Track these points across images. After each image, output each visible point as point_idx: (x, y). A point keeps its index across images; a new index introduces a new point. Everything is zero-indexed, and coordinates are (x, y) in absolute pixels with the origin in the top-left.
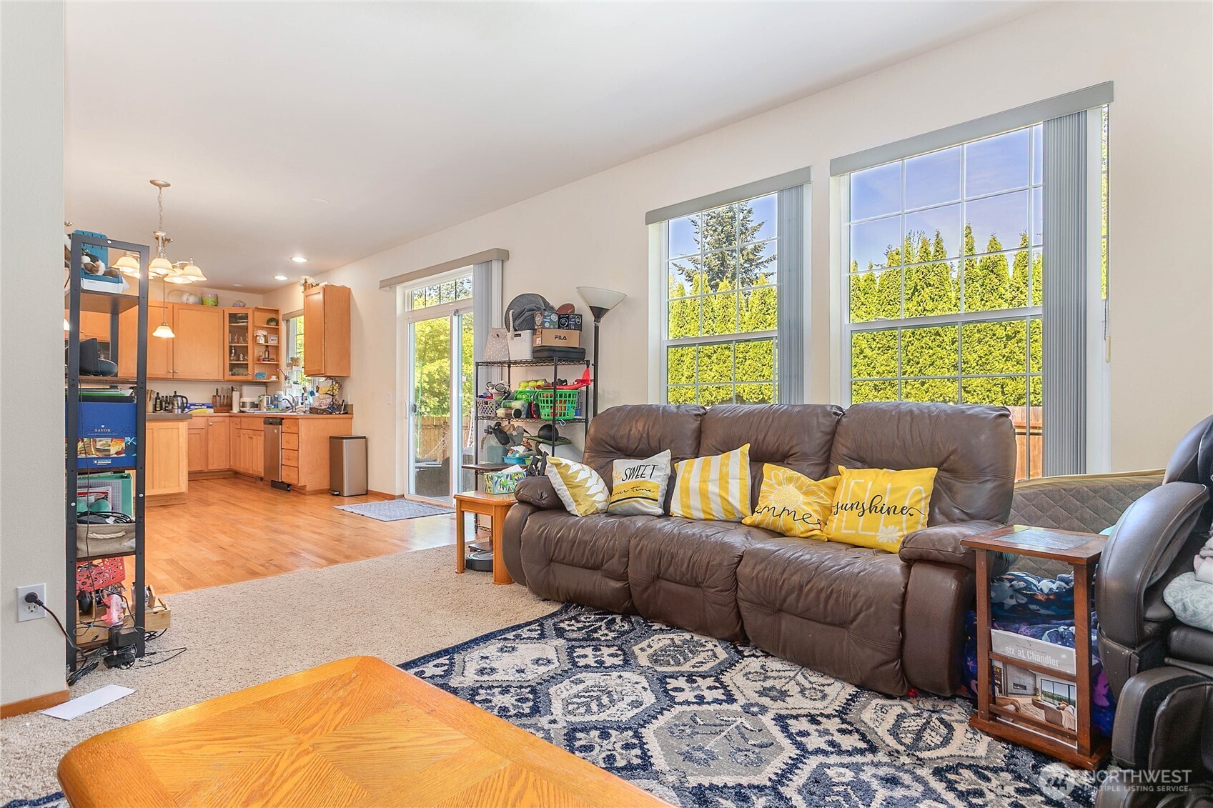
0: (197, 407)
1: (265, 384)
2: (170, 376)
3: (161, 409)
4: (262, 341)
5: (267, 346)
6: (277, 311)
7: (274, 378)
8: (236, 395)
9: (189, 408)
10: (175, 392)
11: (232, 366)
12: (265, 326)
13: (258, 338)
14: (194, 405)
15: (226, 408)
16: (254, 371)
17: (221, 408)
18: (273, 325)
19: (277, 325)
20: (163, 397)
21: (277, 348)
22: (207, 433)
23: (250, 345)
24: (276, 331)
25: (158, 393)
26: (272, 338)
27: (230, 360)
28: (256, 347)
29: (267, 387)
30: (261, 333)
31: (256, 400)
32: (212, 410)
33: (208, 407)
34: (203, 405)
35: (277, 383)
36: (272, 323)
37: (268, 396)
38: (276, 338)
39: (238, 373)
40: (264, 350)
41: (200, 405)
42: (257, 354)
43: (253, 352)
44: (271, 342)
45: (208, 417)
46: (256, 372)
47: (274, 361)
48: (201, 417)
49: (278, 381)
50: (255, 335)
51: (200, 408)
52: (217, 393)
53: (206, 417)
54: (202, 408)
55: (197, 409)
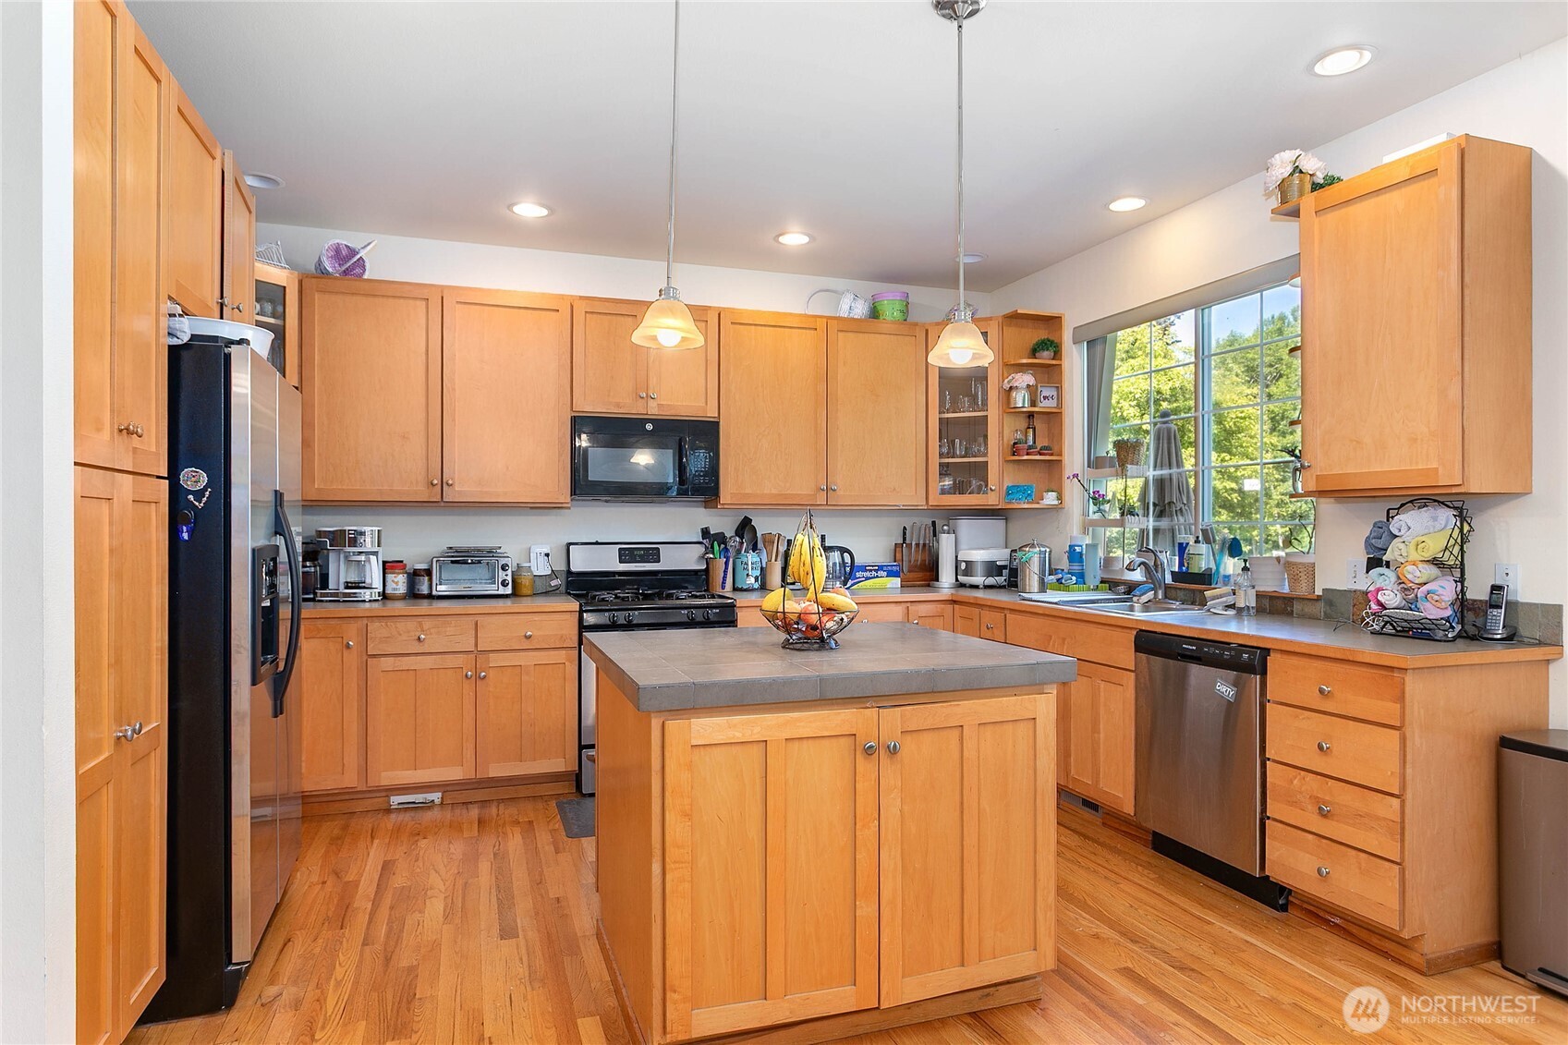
0: (868, 574)
2: (822, 499)
4: (1021, 399)
5: (1034, 416)
6: (1053, 322)
7: (1050, 499)
8: (946, 543)
9: (854, 577)
11: (947, 471)
12: (1025, 361)
13: (1014, 393)
14: (863, 568)
16: (1000, 477)
18: (1045, 357)
19: (1058, 355)
21: (1054, 417)
23: (993, 413)
24: (1051, 373)
26: (1045, 393)
27: (941, 456)
28: (1008, 419)
30: (1018, 379)
31: (1000, 555)
32: (897, 581)
33: (891, 574)
34: (881, 568)
35: (1058, 511)
36: (1046, 354)
37: (1043, 549)
38: (1055, 394)
39: (959, 488)
40: (1022, 423)
41: (875, 570)
42: (1010, 437)
43: (1001, 434)
44: (1045, 405)
45: (909, 604)
46: (1008, 483)
47: (1052, 455)
48: (893, 605)
49: (1060, 506)
50: (1007, 386)
51: (874, 577)
52: (904, 539)
53: (905, 605)
54: (877, 577)
55: (867, 579)
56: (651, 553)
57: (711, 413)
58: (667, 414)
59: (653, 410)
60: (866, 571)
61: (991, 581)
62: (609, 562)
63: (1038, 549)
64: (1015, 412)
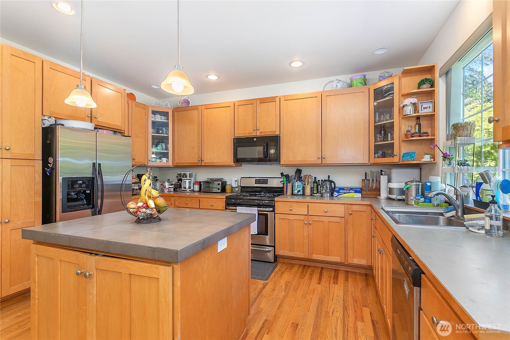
1: (418, 166)
2: (319, 162)
3: (318, 192)
4: (409, 110)
5: (418, 118)
6: (431, 69)
7: (427, 158)
8: (384, 179)
9: (338, 192)
10: (329, 177)
11: (377, 148)
12: (415, 91)
13: (405, 108)
14: (343, 189)
15: (375, 193)
16: (401, 149)
17: (369, 193)
18: (426, 88)
19: (432, 86)
20: (319, 181)
21: (431, 117)
22: (346, 223)
23: (396, 119)
24: (430, 95)
25: (315, 178)
26: (424, 106)
27: (376, 141)
28: (403, 121)
29: (421, 169)
30: (408, 101)
31: (402, 185)
32: (359, 195)
33: (356, 192)
34: (351, 189)
35: (432, 165)
36: (425, 86)
37: (418, 183)
38: (431, 105)
39: (384, 155)
40: (413, 123)
41: (348, 190)
42: (404, 129)
43: (400, 128)
44: (422, 112)
45: (349, 205)
46: (403, 151)
47: (428, 136)
48: (341, 205)
49: (434, 162)
50: (402, 106)
51: (348, 193)
52: (366, 177)
53: (346, 206)
54: (350, 193)
55: (345, 193)
56: (265, 181)
57: (277, 133)
58: (263, 135)
59: (258, 134)
60: (344, 190)
61: (400, 197)
62: (252, 183)
63: (415, 183)
64: (407, 117)
